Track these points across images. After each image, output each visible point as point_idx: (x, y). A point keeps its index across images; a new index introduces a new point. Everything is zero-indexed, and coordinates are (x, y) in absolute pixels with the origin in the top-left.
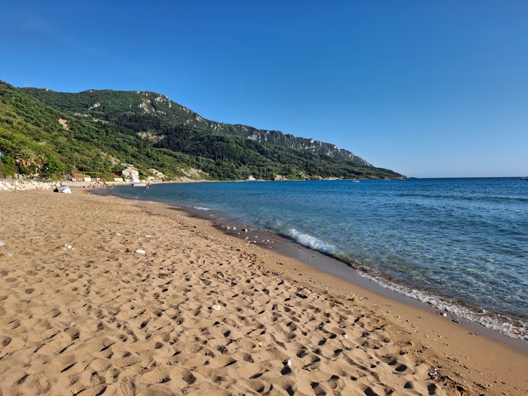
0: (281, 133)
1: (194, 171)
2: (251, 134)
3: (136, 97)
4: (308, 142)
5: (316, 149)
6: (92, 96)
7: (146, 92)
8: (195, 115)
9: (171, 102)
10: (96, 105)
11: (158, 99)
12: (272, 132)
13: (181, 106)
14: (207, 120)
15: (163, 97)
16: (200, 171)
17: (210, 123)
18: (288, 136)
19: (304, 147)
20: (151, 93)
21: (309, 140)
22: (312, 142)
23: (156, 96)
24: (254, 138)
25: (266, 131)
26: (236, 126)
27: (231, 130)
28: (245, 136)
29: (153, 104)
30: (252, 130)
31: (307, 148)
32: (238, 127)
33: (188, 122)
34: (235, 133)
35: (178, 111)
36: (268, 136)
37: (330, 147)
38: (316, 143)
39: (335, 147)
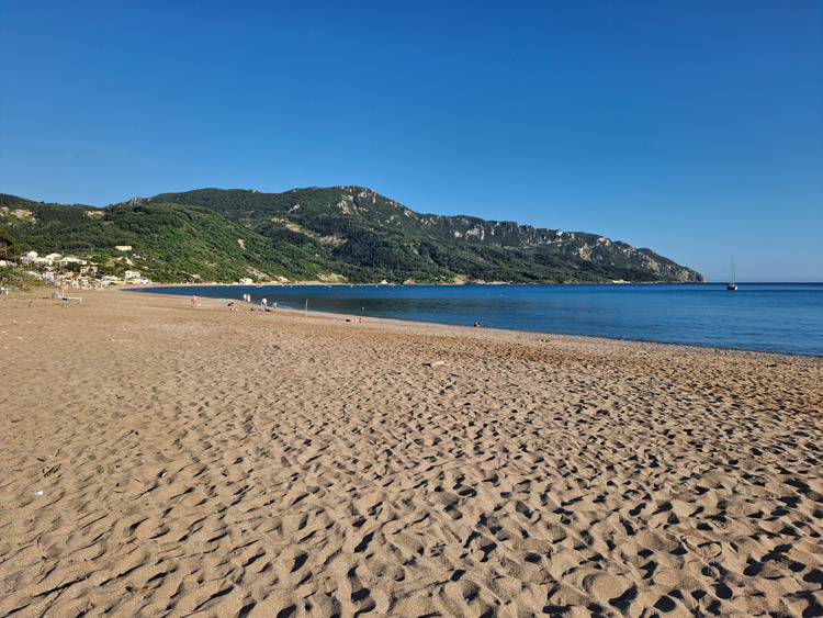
0: (515, 224)
1: (334, 276)
2: (472, 227)
3: (336, 193)
4: (553, 234)
5: (563, 243)
6: (292, 196)
7: (351, 187)
8: (403, 209)
9: (378, 195)
10: (296, 207)
11: (362, 195)
12: (503, 224)
13: (388, 200)
14: (418, 215)
15: (369, 191)
16: (341, 276)
17: (420, 216)
18: (524, 227)
19: (546, 241)
20: (356, 188)
21: (555, 232)
22: (560, 234)
23: (358, 190)
24: (475, 232)
25: (495, 222)
26: (454, 218)
27: (446, 225)
28: (463, 230)
29: (355, 201)
30: (475, 222)
31: (549, 242)
32: (457, 220)
33: (392, 218)
34: (451, 228)
35: (383, 206)
36: (497, 229)
37: (591, 239)
38: (565, 236)
39: (602, 240)
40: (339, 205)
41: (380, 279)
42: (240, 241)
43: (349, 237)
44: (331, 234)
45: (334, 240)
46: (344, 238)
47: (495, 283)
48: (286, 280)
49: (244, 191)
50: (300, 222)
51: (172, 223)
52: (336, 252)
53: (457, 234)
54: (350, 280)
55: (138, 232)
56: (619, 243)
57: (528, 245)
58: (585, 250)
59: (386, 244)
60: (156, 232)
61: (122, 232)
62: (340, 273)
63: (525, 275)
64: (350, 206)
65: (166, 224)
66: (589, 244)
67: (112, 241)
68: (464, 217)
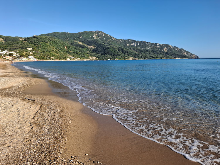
0: (145, 42)
2: (132, 43)
3: (92, 33)
4: (156, 45)
5: (159, 47)
6: (80, 34)
7: (97, 31)
8: (112, 37)
9: (105, 33)
10: (81, 37)
11: (100, 33)
12: (141, 42)
13: (108, 35)
15: (102, 32)
17: (117, 40)
18: (148, 42)
19: (154, 47)
20: (98, 31)
21: (157, 44)
22: (158, 44)
23: (99, 32)
24: (133, 44)
25: (139, 41)
26: (127, 40)
27: (125, 42)
28: (130, 44)
29: (98, 35)
30: (133, 41)
31: (155, 47)
32: (128, 40)
33: (109, 40)
34: (126, 43)
35: (106, 37)
36: (139, 43)
37: (167, 46)
38: (159, 45)
39: (170, 46)
40: (93, 36)
41: (108, 59)
42: (65, 47)
43: (97, 46)
44: (92, 45)
45: (93, 47)
46: (95, 46)
47: (142, 59)
48: (80, 59)
49: (66, 33)
50: (82, 42)
51: (45, 41)
52: (93, 50)
53: (128, 45)
54: (99, 59)
55: (34, 44)
56: (175, 47)
57: (149, 48)
58: (165, 49)
59: (108, 48)
60: (40, 44)
61: (29, 44)
62: (95, 57)
63: (150, 56)
64: (97, 37)
65: (43, 42)
66: (167, 47)
67: (26, 47)
68: (130, 40)
